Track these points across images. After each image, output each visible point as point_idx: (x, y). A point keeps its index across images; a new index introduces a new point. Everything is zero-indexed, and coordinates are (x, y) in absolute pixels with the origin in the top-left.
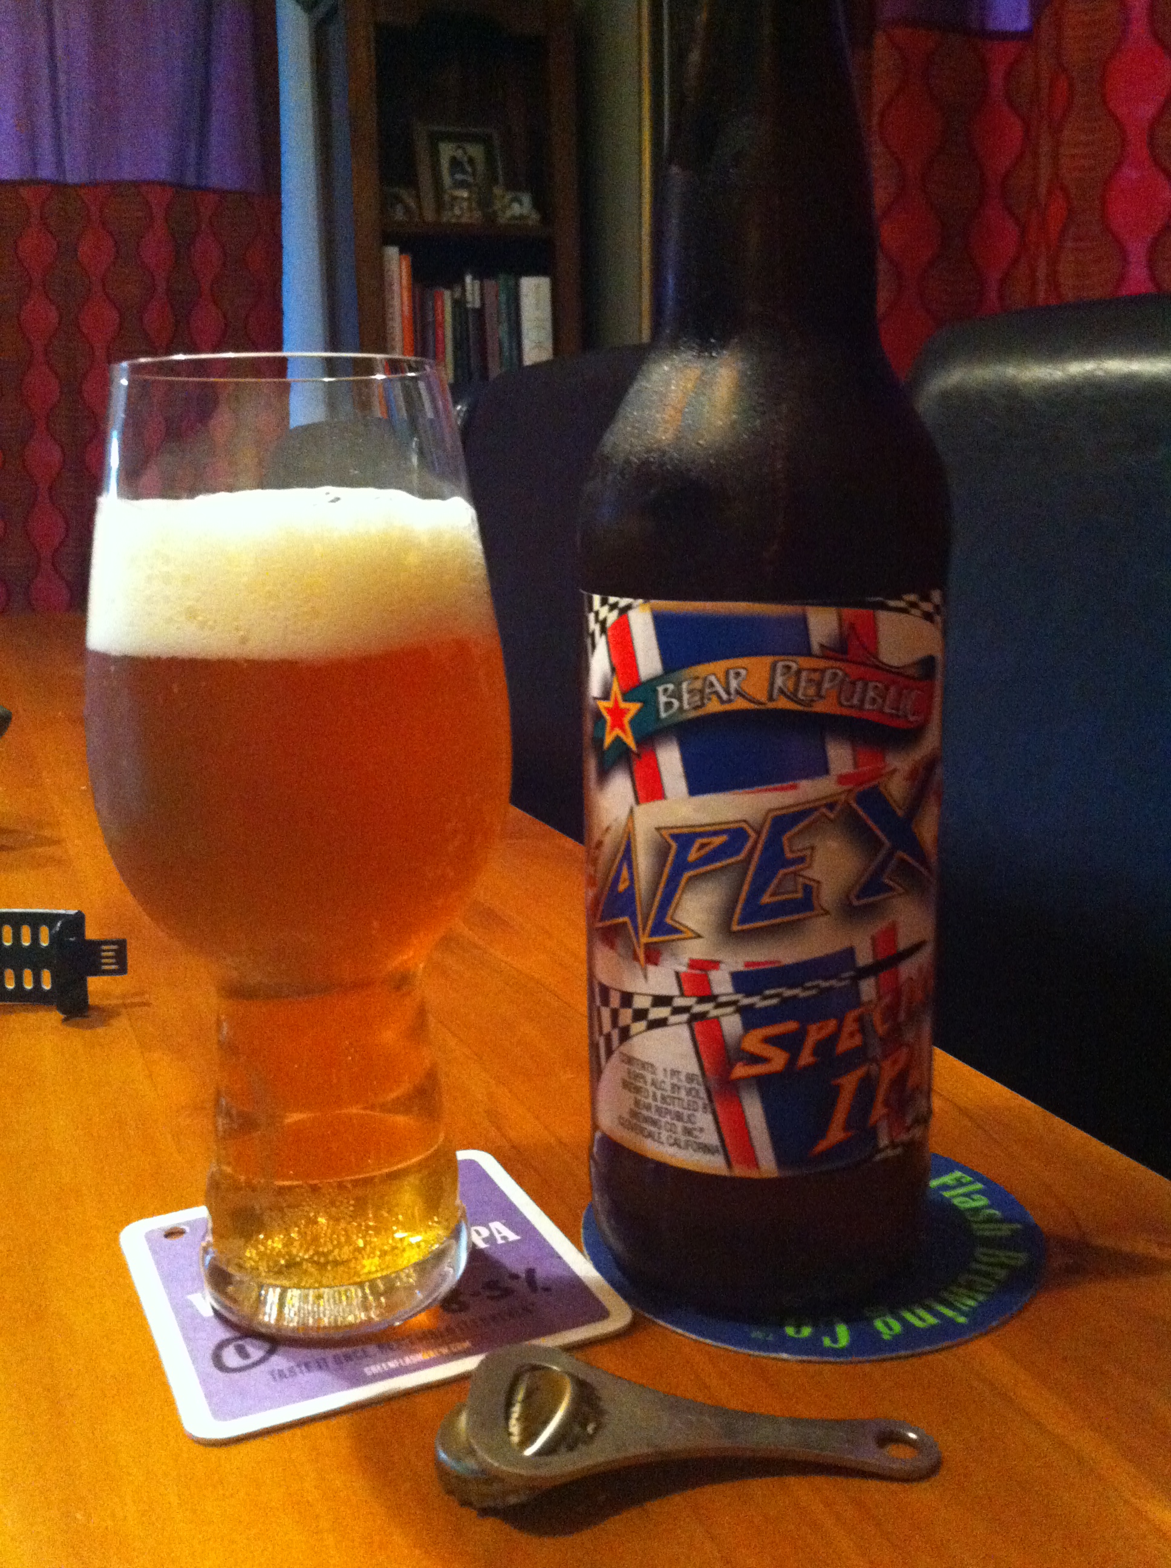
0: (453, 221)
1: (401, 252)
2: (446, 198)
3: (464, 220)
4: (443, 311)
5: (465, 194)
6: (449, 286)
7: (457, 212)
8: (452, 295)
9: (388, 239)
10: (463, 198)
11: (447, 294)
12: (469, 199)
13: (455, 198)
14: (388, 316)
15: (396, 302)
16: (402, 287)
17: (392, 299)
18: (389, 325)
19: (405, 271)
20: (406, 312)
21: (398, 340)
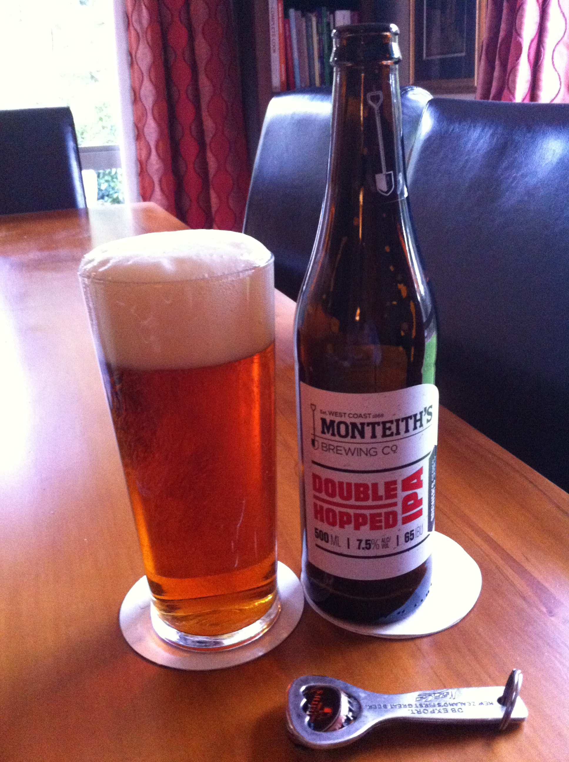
14: (271, 33)
15: (276, 26)
16: (279, 18)
17: (274, 24)
18: (272, 38)
19: (280, 9)
20: (281, 31)
21: (277, 47)
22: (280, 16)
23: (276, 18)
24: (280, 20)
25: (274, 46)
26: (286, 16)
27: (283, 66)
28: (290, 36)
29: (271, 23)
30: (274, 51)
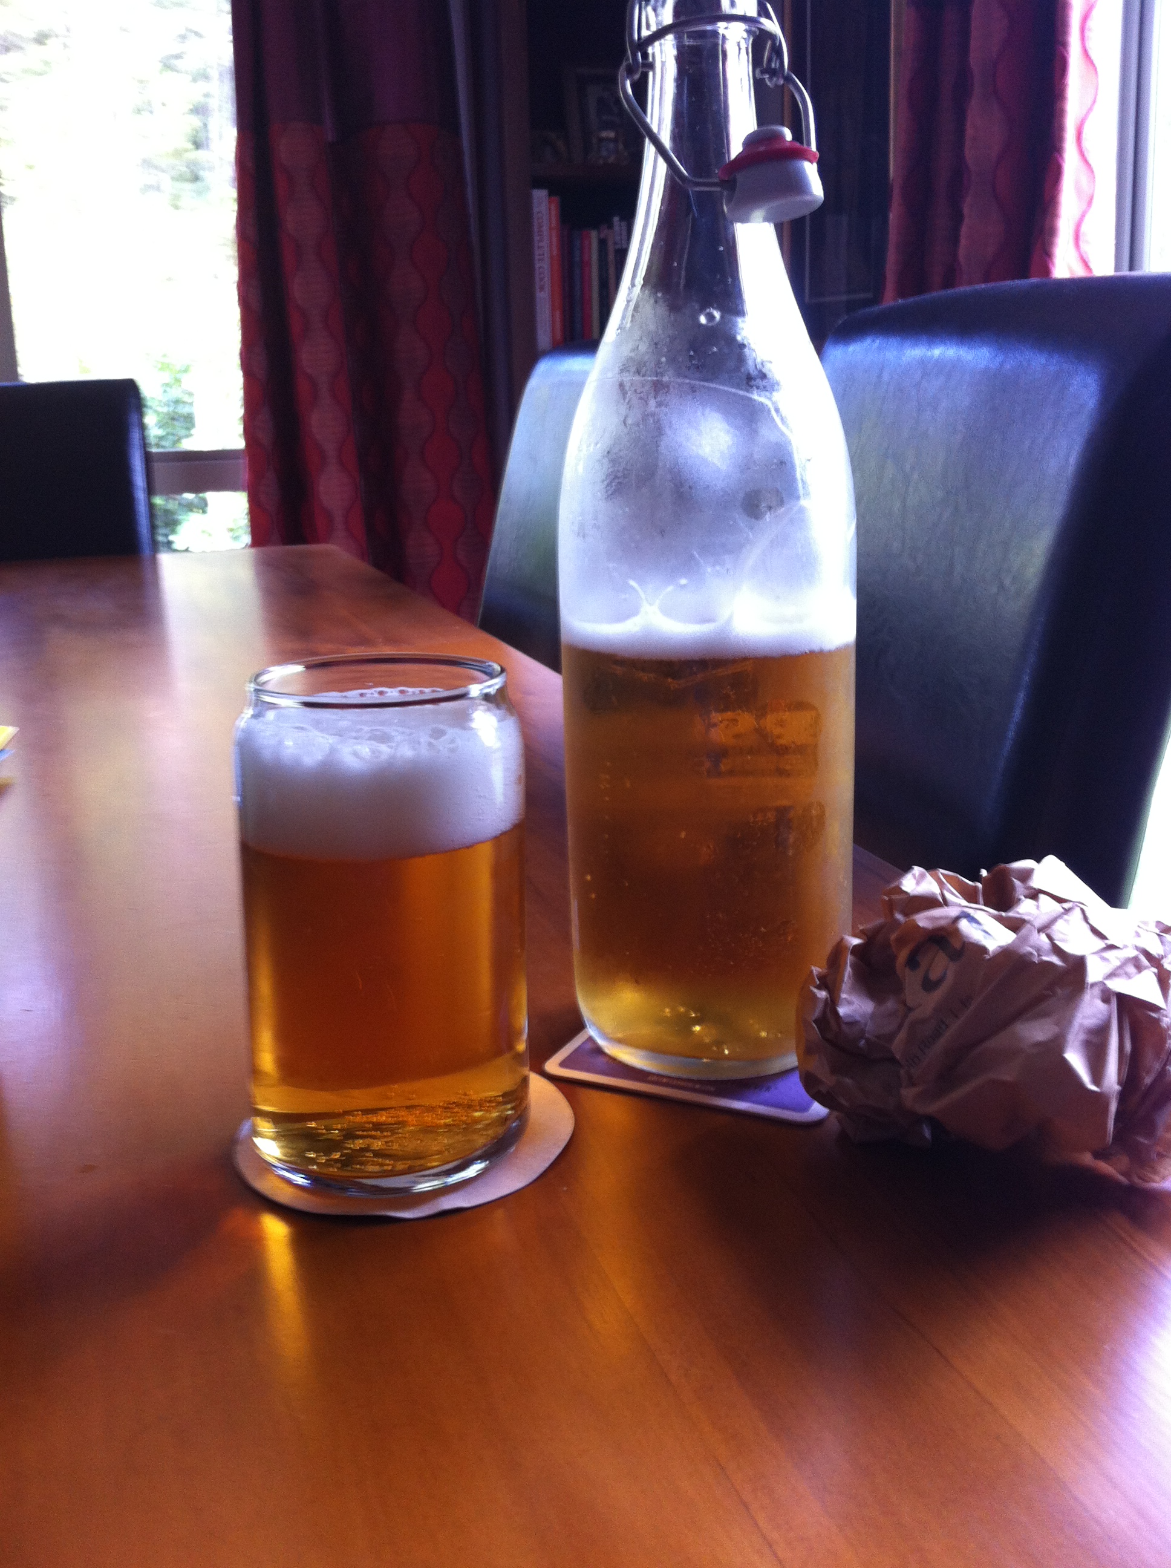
0: (601, 162)
1: (550, 194)
2: (594, 141)
3: (611, 160)
4: (590, 249)
5: (612, 135)
6: (596, 226)
7: (604, 153)
8: (599, 233)
9: (538, 184)
10: (608, 139)
11: (594, 234)
12: (615, 140)
13: (601, 140)
14: (537, 257)
15: (545, 243)
16: (551, 229)
17: (541, 240)
18: (537, 265)
19: (553, 213)
20: (555, 253)
21: (547, 280)
22: (553, 225)
23: (545, 228)
24: (554, 233)
25: (541, 279)
27: (558, 314)
29: (536, 238)
30: (542, 288)
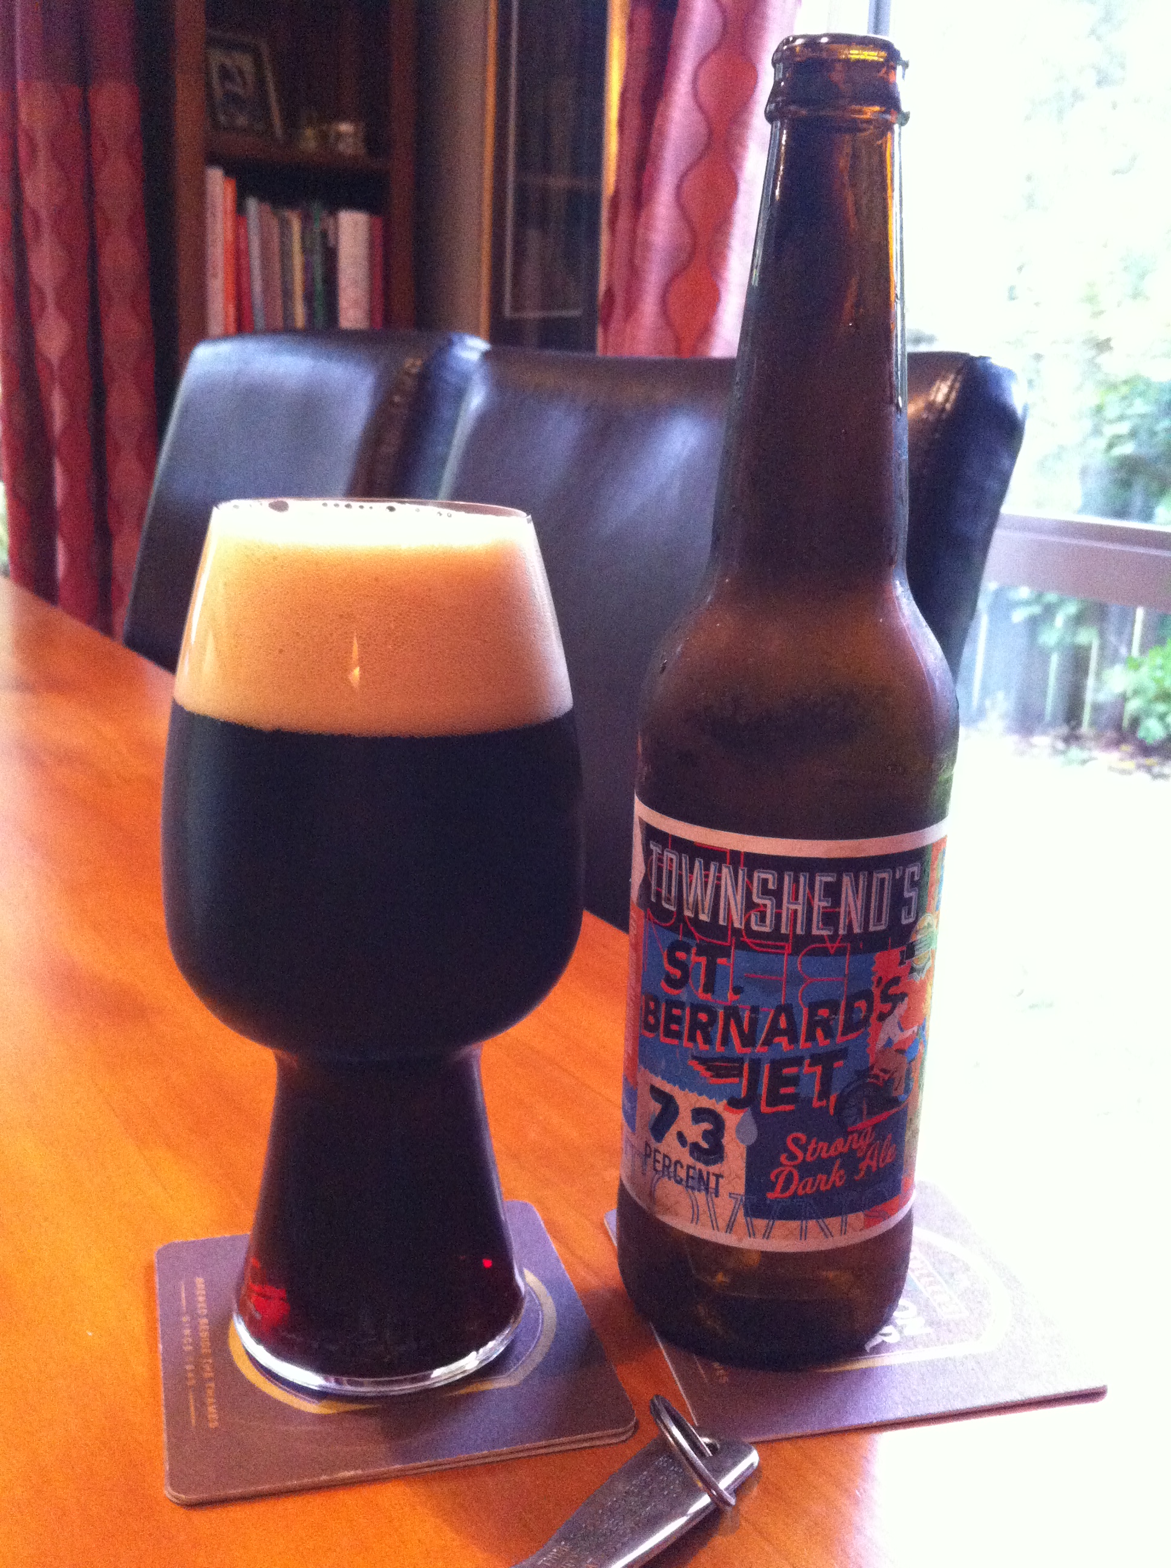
1: (227, 175)
9: (213, 159)
14: (209, 243)
16: (225, 212)
17: (215, 223)
18: (210, 250)
19: (228, 194)
20: (230, 237)
21: (221, 269)
22: (230, 207)
23: (220, 211)
24: (229, 217)
25: (214, 267)
26: (240, 209)
28: (247, 253)
29: (209, 220)
30: (215, 276)
